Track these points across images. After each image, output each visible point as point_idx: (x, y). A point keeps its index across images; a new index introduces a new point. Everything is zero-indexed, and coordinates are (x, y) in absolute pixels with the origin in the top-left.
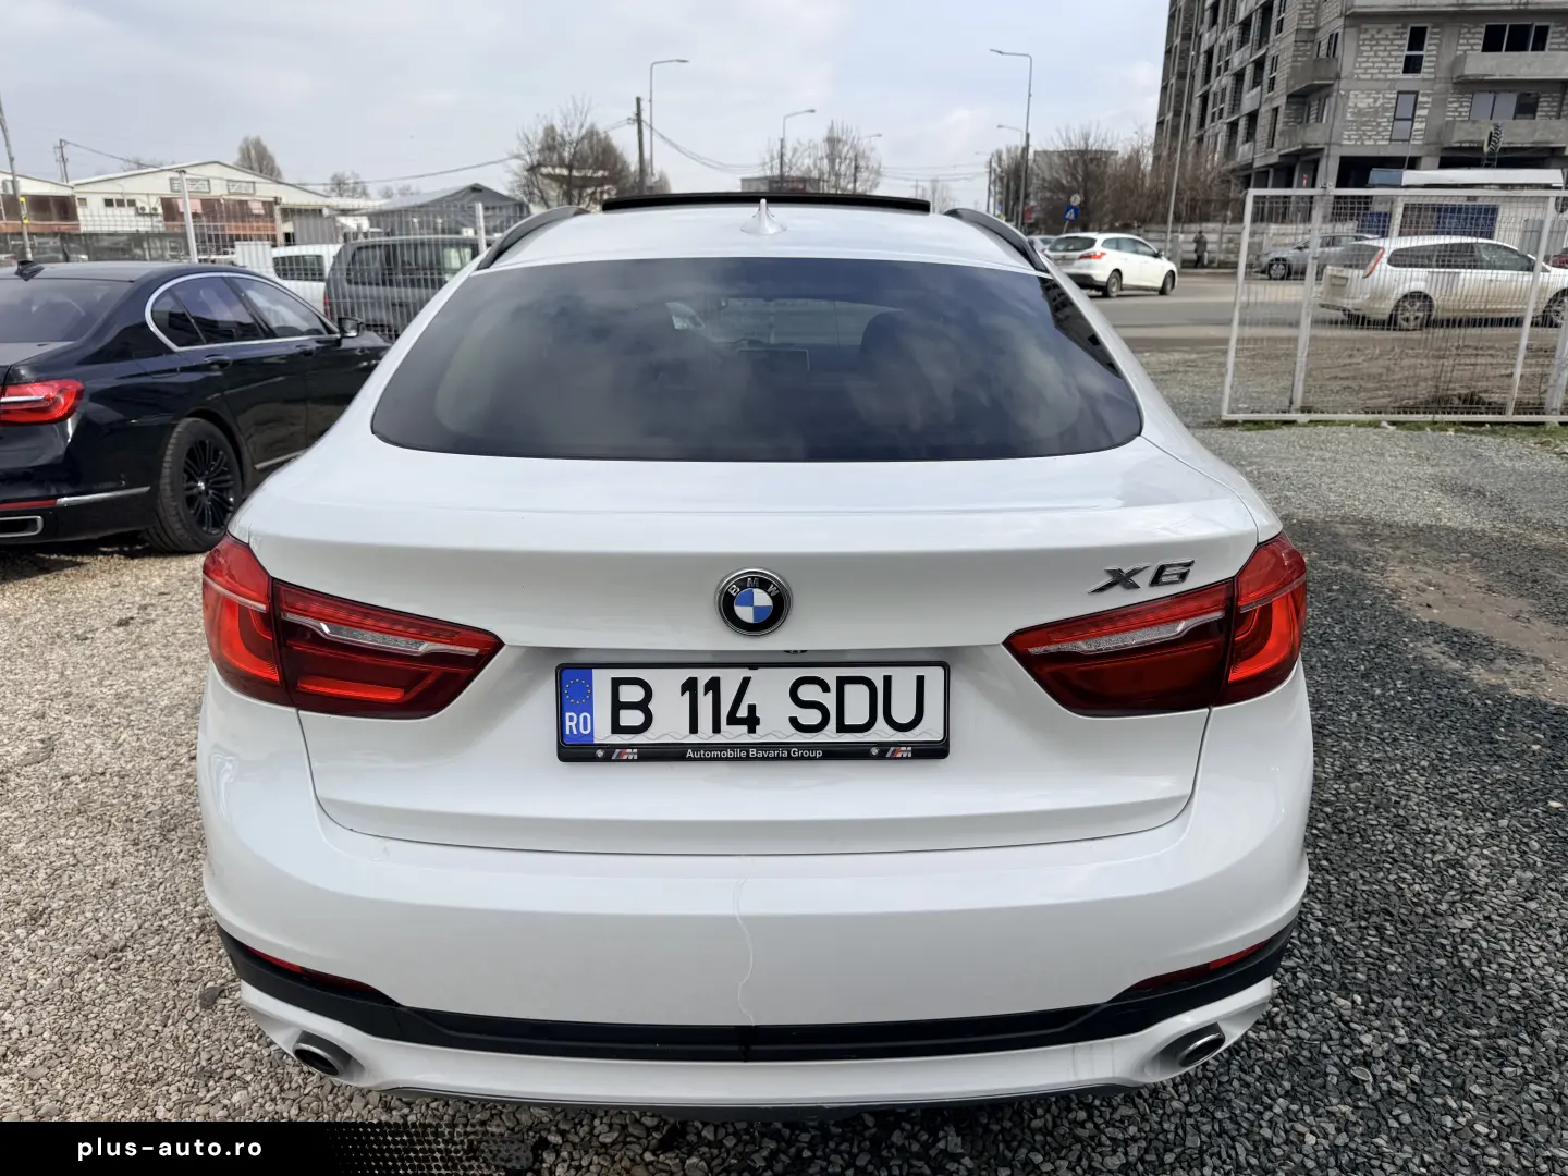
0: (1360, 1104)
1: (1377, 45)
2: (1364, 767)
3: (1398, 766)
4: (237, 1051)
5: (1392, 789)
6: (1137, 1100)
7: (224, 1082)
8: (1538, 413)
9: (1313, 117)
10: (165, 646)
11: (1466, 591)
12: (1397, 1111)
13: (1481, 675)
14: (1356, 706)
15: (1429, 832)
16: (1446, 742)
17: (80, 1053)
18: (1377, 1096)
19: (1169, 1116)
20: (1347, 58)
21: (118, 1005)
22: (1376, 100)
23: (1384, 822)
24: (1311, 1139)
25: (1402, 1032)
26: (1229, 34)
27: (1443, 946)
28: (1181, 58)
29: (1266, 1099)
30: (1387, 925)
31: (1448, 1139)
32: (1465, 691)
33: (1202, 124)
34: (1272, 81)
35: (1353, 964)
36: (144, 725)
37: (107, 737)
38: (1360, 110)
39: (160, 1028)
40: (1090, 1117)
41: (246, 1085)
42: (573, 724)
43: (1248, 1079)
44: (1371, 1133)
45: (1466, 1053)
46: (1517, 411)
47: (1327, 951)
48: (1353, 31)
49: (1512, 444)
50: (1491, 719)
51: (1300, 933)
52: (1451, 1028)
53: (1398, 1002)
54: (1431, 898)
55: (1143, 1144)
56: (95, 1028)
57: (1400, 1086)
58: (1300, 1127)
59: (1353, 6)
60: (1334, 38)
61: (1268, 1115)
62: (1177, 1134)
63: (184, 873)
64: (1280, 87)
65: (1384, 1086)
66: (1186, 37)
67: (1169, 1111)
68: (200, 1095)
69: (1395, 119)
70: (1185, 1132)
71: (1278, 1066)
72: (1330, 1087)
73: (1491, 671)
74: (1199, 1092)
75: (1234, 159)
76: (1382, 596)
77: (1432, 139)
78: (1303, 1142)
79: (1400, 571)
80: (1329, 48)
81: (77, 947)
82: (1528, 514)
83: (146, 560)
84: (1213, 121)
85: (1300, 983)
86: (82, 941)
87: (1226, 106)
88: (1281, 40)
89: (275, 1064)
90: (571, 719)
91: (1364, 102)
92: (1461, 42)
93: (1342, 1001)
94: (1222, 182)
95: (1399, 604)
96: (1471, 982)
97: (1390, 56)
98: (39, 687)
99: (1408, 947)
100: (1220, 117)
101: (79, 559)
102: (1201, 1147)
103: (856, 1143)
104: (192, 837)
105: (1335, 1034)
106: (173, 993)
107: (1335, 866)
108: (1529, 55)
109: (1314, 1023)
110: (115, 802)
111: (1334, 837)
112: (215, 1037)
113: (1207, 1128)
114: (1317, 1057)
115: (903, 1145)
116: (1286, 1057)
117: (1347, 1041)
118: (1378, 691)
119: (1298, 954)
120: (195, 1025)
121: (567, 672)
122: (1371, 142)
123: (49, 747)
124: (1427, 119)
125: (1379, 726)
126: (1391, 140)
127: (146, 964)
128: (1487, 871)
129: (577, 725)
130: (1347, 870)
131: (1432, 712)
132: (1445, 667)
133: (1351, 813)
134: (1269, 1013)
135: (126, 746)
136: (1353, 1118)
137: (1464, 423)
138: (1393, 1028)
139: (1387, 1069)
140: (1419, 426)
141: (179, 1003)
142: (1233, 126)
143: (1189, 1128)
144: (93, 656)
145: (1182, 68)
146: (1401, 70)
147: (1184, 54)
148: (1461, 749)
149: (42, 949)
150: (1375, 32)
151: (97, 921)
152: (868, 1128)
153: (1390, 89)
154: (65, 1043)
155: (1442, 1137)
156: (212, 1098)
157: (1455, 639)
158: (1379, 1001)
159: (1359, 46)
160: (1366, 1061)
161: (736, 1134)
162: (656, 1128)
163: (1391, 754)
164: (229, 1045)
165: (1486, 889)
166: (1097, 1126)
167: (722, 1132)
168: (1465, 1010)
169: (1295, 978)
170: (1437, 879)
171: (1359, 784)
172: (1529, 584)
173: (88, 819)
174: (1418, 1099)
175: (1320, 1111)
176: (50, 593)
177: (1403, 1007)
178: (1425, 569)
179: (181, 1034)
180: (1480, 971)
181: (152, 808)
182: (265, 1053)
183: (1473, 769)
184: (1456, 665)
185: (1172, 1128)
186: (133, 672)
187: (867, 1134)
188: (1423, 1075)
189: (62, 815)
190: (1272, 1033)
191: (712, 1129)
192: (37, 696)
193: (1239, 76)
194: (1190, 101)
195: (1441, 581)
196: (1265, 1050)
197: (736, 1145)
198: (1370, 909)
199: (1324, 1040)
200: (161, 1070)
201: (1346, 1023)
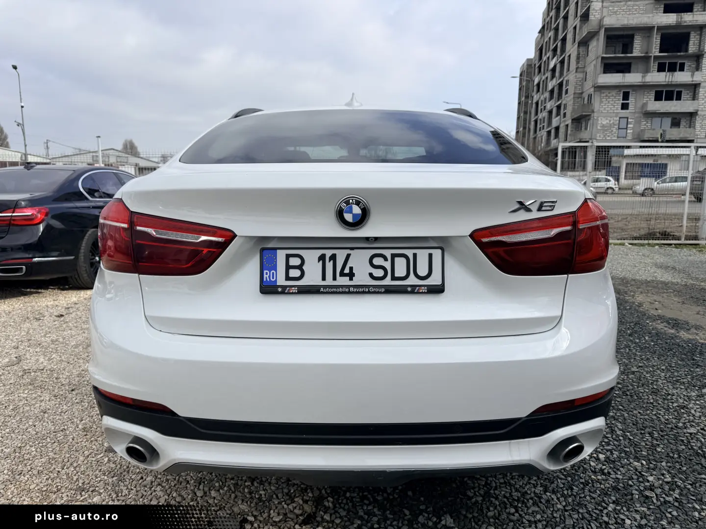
0: (651, 507)
1: (609, 98)
2: (634, 369)
3: (651, 369)
4: (97, 480)
5: (649, 378)
6: (540, 504)
7: (90, 493)
8: (696, 240)
9: (583, 128)
10: (76, 323)
11: (673, 304)
12: (670, 510)
13: (684, 335)
14: (627, 346)
15: (669, 394)
16: (672, 360)
17: (21, 479)
18: (659, 503)
19: (556, 512)
20: (596, 104)
21: (40, 460)
22: (610, 121)
23: (647, 391)
24: (628, 522)
25: (668, 476)
26: (545, 95)
27: (682, 441)
28: (525, 105)
29: (603, 504)
30: (655, 432)
31: (697, 523)
32: (678, 341)
33: (535, 131)
34: (565, 114)
35: (640, 448)
36: (63, 351)
37: (46, 356)
38: (603, 125)
39: (60, 470)
40: (517, 511)
41: (100, 494)
42: (267, 276)
43: (594, 495)
44: (658, 520)
45: (701, 486)
46: (686, 239)
47: (626, 443)
48: (598, 93)
49: (685, 251)
50: (692, 352)
51: (612, 435)
52: (692, 475)
53: (664, 464)
54: (674, 421)
55: (544, 523)
56: (29, 469)
57: (670, 499)
58: (622, 517)
59: (597, 83)
60: (590, 96)
61: (605, 511)
62: (561, 519)
63: (77, 407)
64: (568, 115)
65: (662, 499)
66: (527, 97)
67: (556, 509)
68: (78, 498)
69: (619, 129)
70: (565, 518)
71: (608, 490)
72: (635, 499)
73: (689, 333)
74: (570, 501)
75: (550, 146)
76: (634, 305)
77: (635, 137)
78: (624, 523)
79: (641, 296)
80: (588, 100)
81: (24, 436)
82: (697, 276)
83: (70, 291)
84: (540, 130)
85: (615, 456)
86: (26, 434)
87: (545, 124)
88: (567, 97)
89: (115, 485)
90: (267, 274)
91: (605, 122)
92: (645, 97)
93: (636, 463)
94: (546, 154)
95: (643, 309)
96: (698, 456)
97: (615, 103)
98: (16, 337)
99: (666, 441)
100: (543, 129)
101: (40, 291)
102: (573, 525)
103: (401, 521)
104: (82, 393)
105: (635, 477)
106: (68, 455)
107: (626, 409)
108: (675, 102)
109: (624, 472)
110: (47, 380)
111: (624, 397)
112: (87, 474)
113: (576, 516)
114: (627, 487)
115: (424, 523)
116: (612, 486)
117: (641, 479)
118: (637, 341)
119: (613, 444)
120: (77, 469)
121: (265, 252)
122: (609, 138)
123: (19, 359)
124: (633, 128)
125: (640, 353)
126: (618, 137)
127: (56, 444)
128: (699, 410)
129: (269, 277)
130: (632, 410)
131: (664, 349)
132: (667, 332)
133: (631, 387)
134: (601, 468)
135: (55, 360)
136: (648, 513)
137: (663, 244)
138: (663, 475)
139: (662, 492)
140: (643, 245)
141: (70, 459)
142: (549, 133)
143: (566, 516)
144: (43, 326)
145: (526, 109)
146: (620, 109)
147: (526, 104)
148: (679, 362)
149: (7, 437)
150: (607, 93)
151: (35, 426)
152: (406, 515)
153: (616, 116)
154: (14, 475)
155: (694, 522)
156: (83, 499)
157: (670, 321)
158: (654, 463)
159: (601, 99)
160: (652, 488)
161: (341, 517)
162: (301, 515)
163: (647, 364)
164: (93, 477)
165: (700, 418)
166: (520, 515)
167: (334, 516)
168: (698, 467)
169: (612, 453)
170: (676, 413)
171: (633, 376)
172: (702, 301)
173: (34, 387)
174: (679, 505)
175: (631, 510)
176: (26, 303)
177: (667, 466)
178: (653, 296)
179: (70, 472)
180: (702, 451)
181: (64, 383)
182: (110, 480)
183: (687, 370)
184: (673, 331)
185: (558, 516)
186: (60, 332)
187: (406, 518)
188: (680, 494)
189: (22, 385)
190: (604, 477)
191: (329, 515)
192: (15, 340)
193: (550, 112)
194: (530, 123)
195: (661, 300)
196: (601, 484)
197: (341, 522)
198: (644, 425)
199: (630, 479)
200: (59, 487)
201: (640, 473)
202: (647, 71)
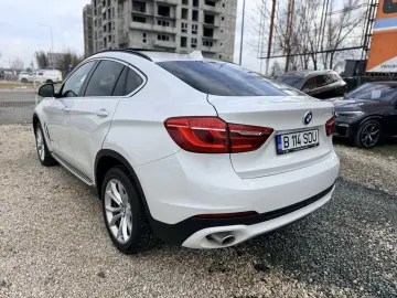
26: (100, 29)
28: (88, 33)
34: (114, 41)
48: (131, 32)
60: (127, 33)
66: (89, 28)
88: (114, 31)
90: (279, 146)
92: (153, 37)
97: (140, 38)
108: (166, 41)
121: (278, 137)
146: (143, 41)
150: (136, 33)
193: (105, 39)
202: (153, 24)
